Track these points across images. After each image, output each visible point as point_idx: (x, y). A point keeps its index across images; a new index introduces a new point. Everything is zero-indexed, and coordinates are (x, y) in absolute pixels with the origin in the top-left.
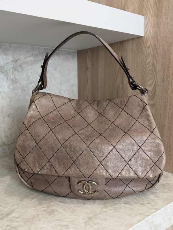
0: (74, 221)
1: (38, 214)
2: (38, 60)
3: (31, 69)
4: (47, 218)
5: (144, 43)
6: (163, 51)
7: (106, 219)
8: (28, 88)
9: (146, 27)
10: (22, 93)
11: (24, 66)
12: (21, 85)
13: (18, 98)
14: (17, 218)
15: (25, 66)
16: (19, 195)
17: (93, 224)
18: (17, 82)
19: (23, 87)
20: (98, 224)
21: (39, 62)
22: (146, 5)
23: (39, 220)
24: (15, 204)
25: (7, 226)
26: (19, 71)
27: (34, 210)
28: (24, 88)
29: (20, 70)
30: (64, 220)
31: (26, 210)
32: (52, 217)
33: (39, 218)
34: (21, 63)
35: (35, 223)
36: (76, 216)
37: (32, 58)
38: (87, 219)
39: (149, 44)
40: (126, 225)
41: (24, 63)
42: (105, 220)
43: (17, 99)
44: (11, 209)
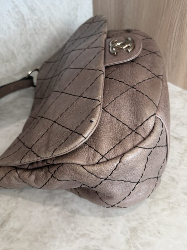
0: (109, 237)
1: (50, 222)
4: (65, 232)
7: (159, 233)
14: (18, 231)
17: (139, 244)
20: (148, 244)
23: (53, 237)
27: (42, 212)
30: (92, 235)
31: (31, 212)
32: (72, 230)
33: (52, 231)
35: (48, 245)
36: (110, 225)
38: (129, 233)
42: (158, 235)
44: (6, 210)
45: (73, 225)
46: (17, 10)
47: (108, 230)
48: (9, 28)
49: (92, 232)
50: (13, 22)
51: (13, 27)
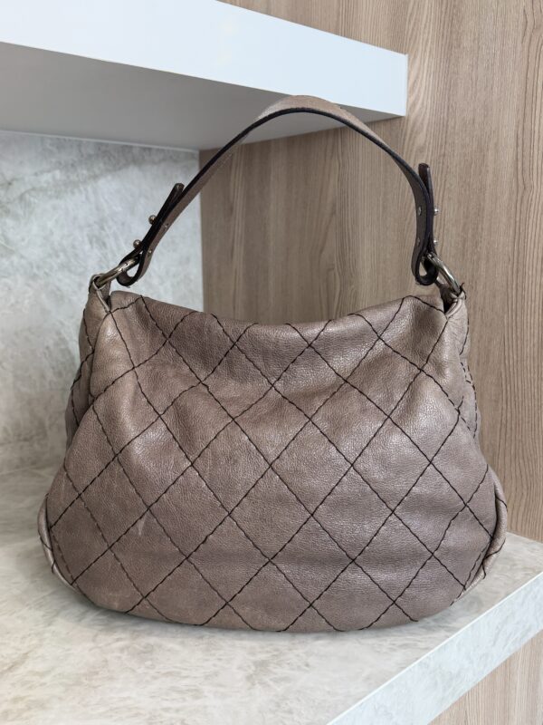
0: (216, 674)
1: (106, 661)
2: (77, 179)
3: (54, 208)
4: (133, 671)
5: (407, 138)
6: (463, 164)
7: (307, 665)
8: (47, 271)
9: (411, 90)
10: (29, 285)
11: (32, 199)
12: (23, 262)
13: (17, 302)
14: (42, 675)
15: (36, 201)
16: (41, 607)
17: (271, 680)
18: (12, 252)
19: (32, 267)
20: (286, 679)
21: (82, 188)
22: (412, 22)
23: (111, 679)
24: (29, 635)
25: (15, 700)
26: (16, 217)
27: (91, 650)
28: (35, 270)
29: (20, 212)
30: (184, 673)
31: (69, 650)
32: (148, 668)
33: (109, 671)
34: (23, 190)
35: (100, 688)
36: (220, 659)
37: (58, 174)
38: (253, 668)
39: (421, 139)
40: (368, 678)
41: (34, 189)
42: (307, 668)
43: (12, 305)
44: (19, 650)
45: (149, 663)
46: (63, 347)
47: (215, 665)
48: (43, 376)
49: (186, 669)
50: (53, 368)
51: (50, 375)
